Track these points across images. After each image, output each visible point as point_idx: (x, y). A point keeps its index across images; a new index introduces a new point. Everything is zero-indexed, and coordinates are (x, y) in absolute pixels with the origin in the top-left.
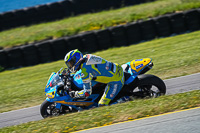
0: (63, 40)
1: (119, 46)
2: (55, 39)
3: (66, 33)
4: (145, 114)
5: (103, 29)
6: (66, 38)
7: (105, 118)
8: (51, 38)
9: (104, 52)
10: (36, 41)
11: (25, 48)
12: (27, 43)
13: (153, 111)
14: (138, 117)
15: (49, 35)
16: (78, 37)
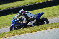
0: (31, 5)
1: (48, 7)
2: (29, 5)
3: (32, 3)
4: (56, 27)
5: (43, 2)
6: (32, 5)
7: (44, 28)
8: (28, 4)
9: (43, 9)
10: (23, 5)
11: (20, 7)
12: (21, 6)
13: (58, 26)
14: (54, 28)
15: (27, 4)
16: (36, 4)
